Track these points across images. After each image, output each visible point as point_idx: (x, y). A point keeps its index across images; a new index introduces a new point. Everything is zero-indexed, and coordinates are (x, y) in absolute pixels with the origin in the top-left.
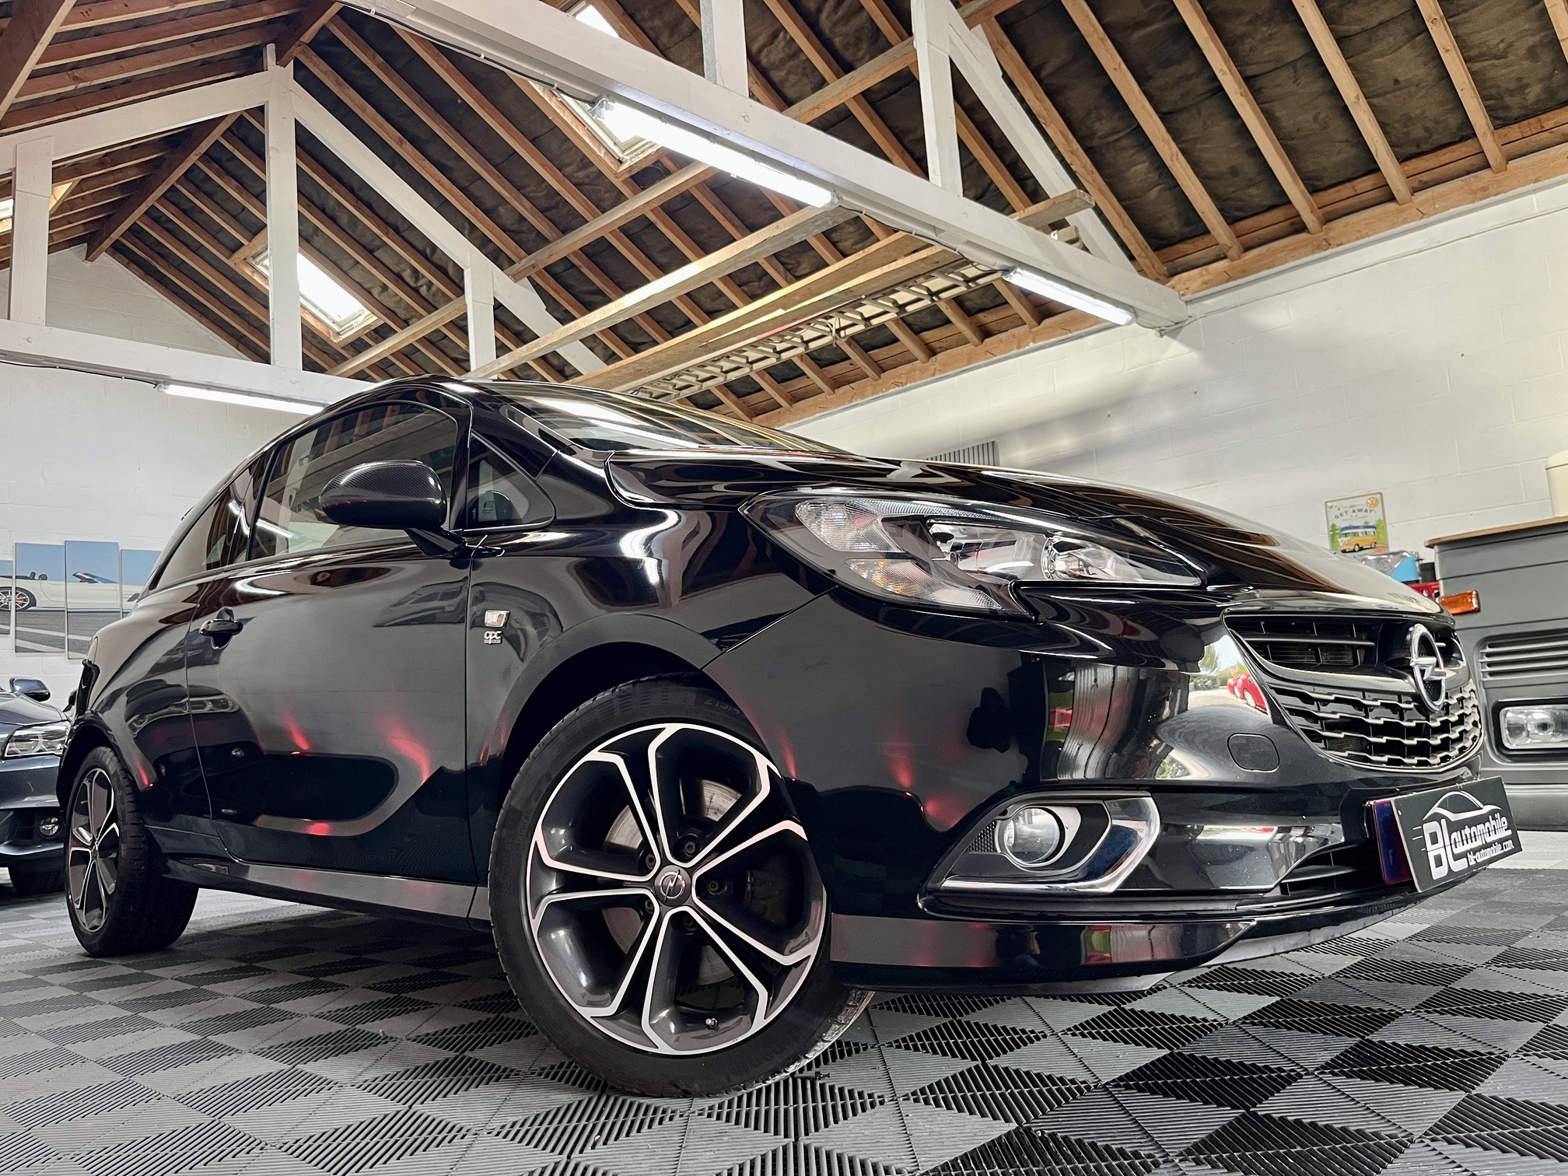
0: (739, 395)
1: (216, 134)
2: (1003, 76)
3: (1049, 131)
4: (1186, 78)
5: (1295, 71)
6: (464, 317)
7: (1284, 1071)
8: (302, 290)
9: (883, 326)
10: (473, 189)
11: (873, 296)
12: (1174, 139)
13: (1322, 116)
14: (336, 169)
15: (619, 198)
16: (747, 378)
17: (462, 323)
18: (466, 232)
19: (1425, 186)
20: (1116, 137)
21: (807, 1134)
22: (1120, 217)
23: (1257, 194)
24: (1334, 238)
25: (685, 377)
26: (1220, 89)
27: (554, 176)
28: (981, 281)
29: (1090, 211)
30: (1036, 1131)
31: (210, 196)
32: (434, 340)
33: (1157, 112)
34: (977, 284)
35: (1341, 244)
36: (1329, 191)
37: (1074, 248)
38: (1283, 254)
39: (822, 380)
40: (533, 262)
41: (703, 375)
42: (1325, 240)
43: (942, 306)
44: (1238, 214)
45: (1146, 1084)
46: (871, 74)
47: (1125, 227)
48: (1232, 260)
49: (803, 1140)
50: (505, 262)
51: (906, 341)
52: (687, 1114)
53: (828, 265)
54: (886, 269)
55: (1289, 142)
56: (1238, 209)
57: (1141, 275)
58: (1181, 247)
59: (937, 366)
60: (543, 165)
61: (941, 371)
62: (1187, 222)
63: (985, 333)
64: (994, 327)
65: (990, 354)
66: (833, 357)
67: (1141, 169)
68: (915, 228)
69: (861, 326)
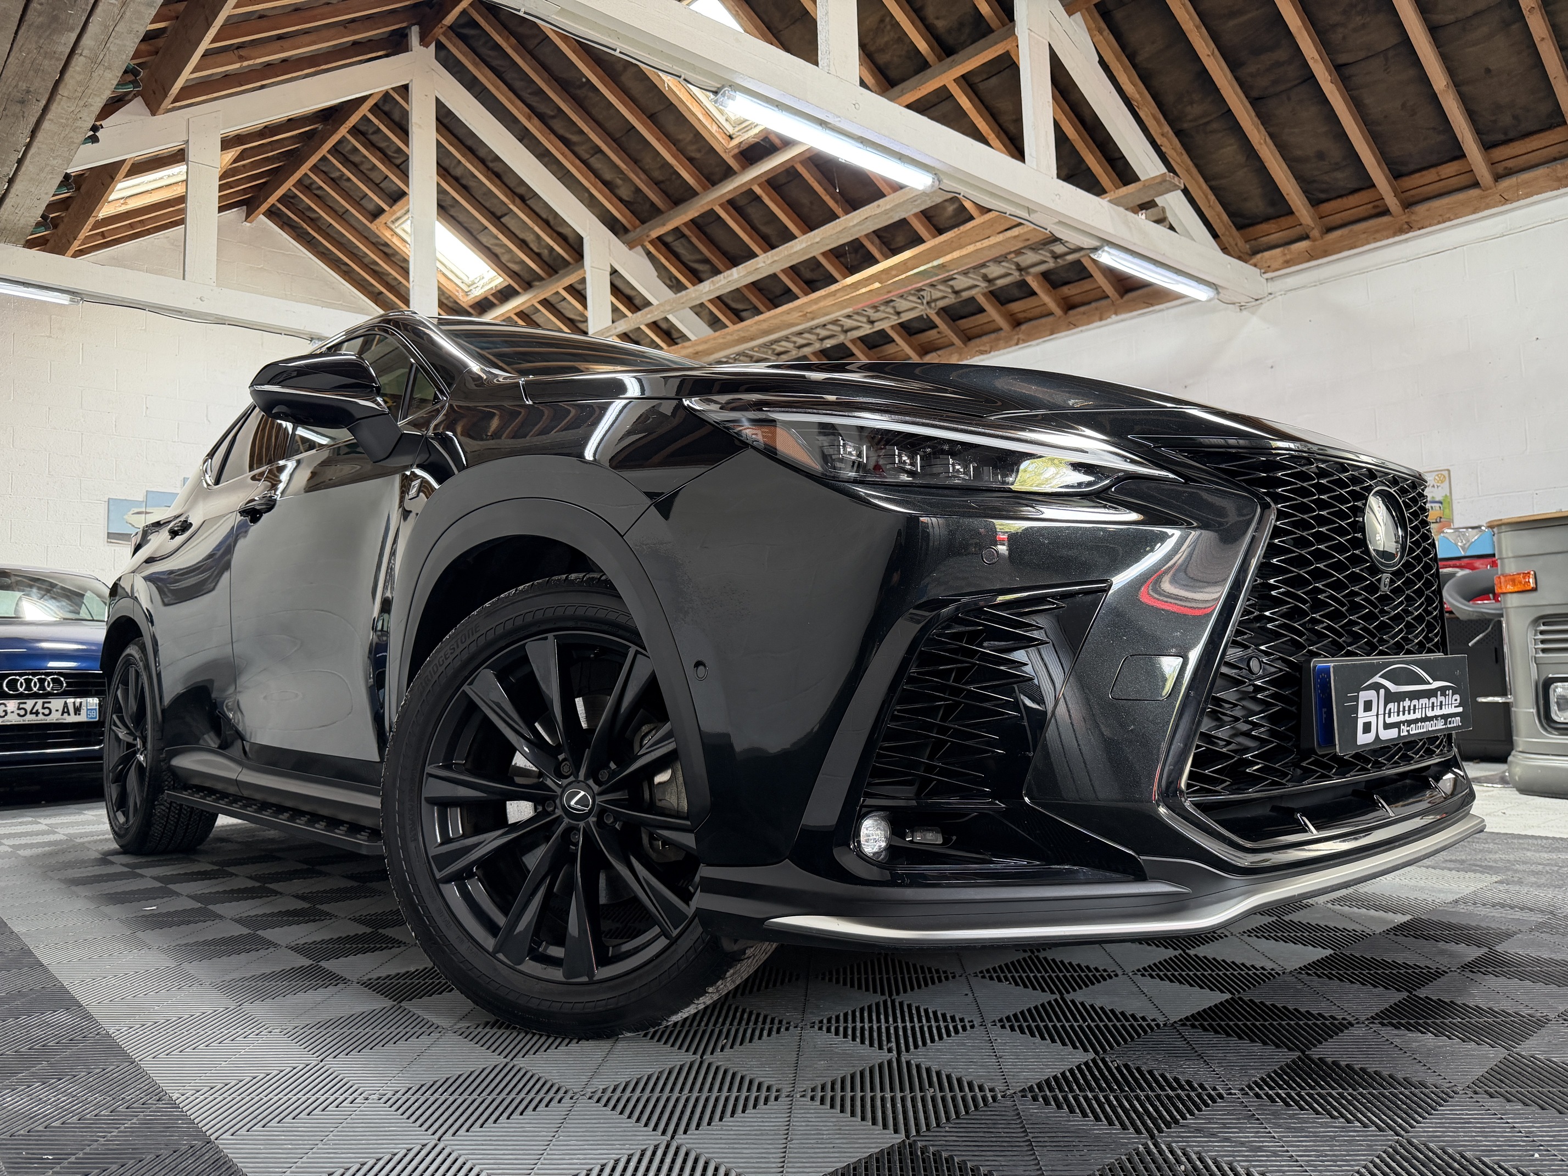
1: (364, 109)
2: (1099, 61)
3: (1142, 114)
4: (1278, 64)
5: (1387, 59)
6: (583, 281)
7: (1337, 1019)
9: (972, 299)
10: (593, 161)
11: (964, 271)
12: (1263, 124)
13: (1411, 103)
15: (728, 173)
16: (841, 345)
17: (579, 287)
18: (587, 202)
19: (1509, 173)
20: (1206, 120)
21: (907, 1051)
22: (1206, 197)
23: (1342, 178)
24: (1414, 221)
25: (783, 343)
26: (1311, 79)
27: (668, 150)
28: (1070, 258)
29: (1179, 193)
31: (357, 167)
32: (553, 303)
33: (1247, 98)
34: (1065, 260)
35: (1422, 228)
36: (1413, 176)
37: (1161, 230)
38: (1365, 235)
39: (911, 346)
40: (647, 232)
41: (800, 341)
42: (1407, 223)
43: (1029, 280)
44: (1323, 196)
45: (1211, 1025)
46: (973, 59)
47: (1210, 205)
48: (1314, 241)
49: (905, 1056)
50: (622, 231)
51: (993, 313)
53: (924, 242)
54: (979, 245)
55: (1377, 129)
56: (1322, 191)
57: (1225, 253)
58: (1264, 227)
59: (1021, 336)
60: (658, 140)
61: (1025, 341)
62: (1273, 204)
63: (1069, 306)
64: (1077, 299)
65: (1073, 325)
66: (923, 326)
67: (1229, 152)
68: (1010, 209)
69: (951, 300)
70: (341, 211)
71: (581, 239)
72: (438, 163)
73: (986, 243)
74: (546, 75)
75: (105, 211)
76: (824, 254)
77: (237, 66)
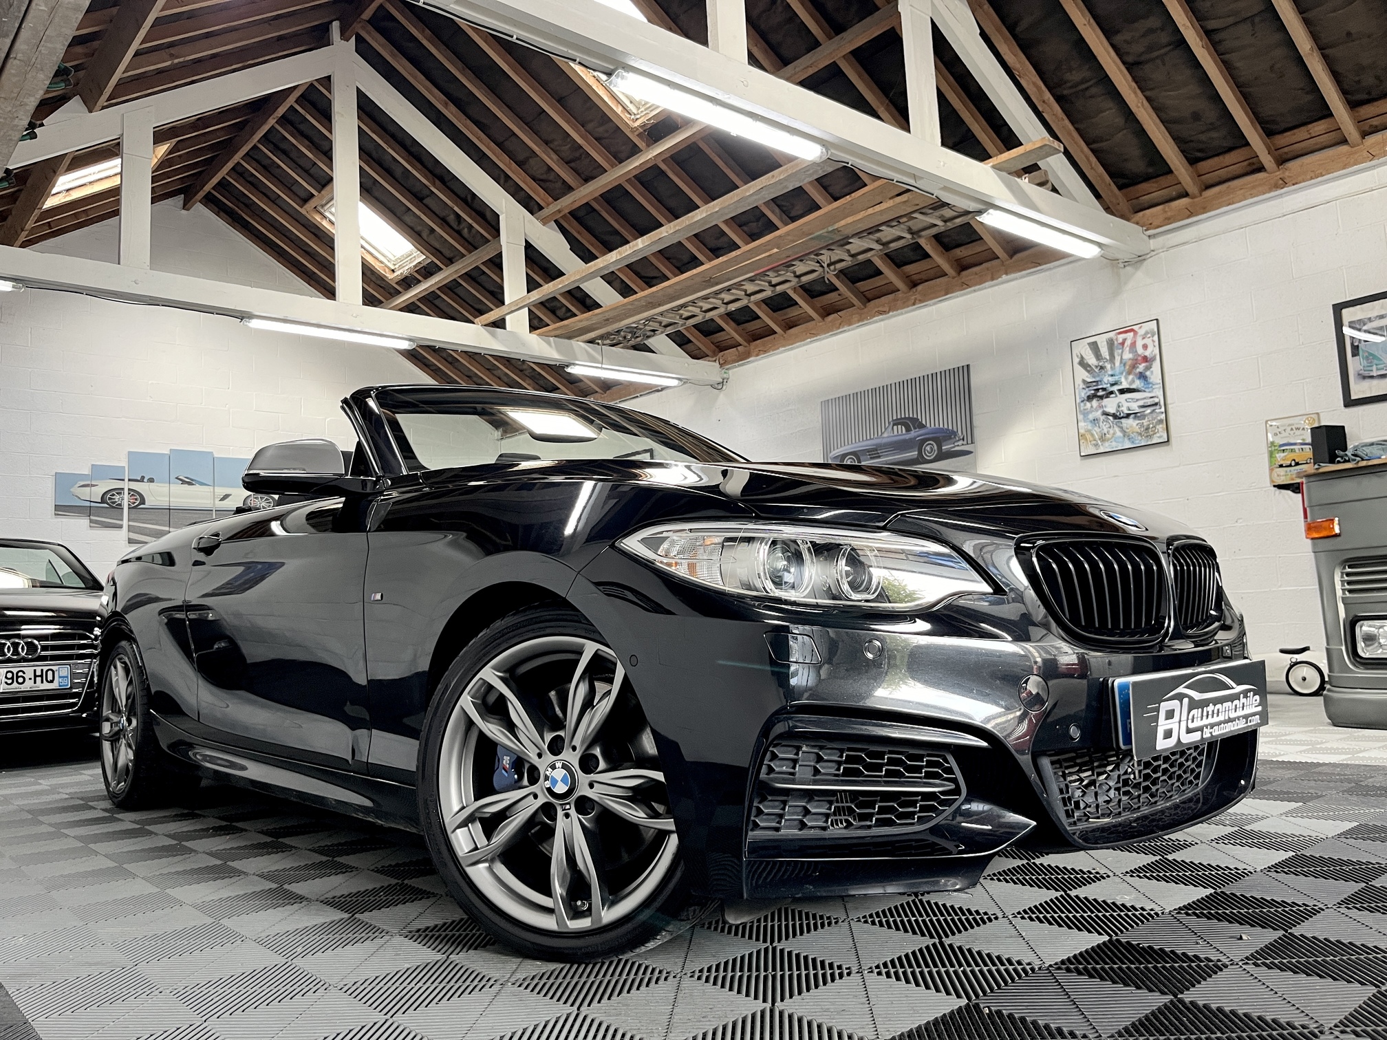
0: (738, 323)
1: (291, 100)
2: (980, 34)
3: (1022, 81)
4: (1151, 31)
5: (1253, 24)
6: (500, 255)
7: (1212, 961)
8: (362, 233)
9: (869, 261)
10: (507, 144)
11: (858, 235)
12: (1140, 88)
13: (1278, 66)
14: (391, 128)
15: (635, 151)
16: (746, 308)
17: (497, 261)
18: (502, 181)
19: (1375, 130)
20: (1084, 86)
21: (782, 1000)
22: (1088, 159)
23: (1217, 137)
24: (1289, 177)
25: (690, 308)
26: (1182, 43)
27: (577, 131)
28: (958, 221)
29: (1061, 154)
30: (984, 1007)
31: (285, 152)
32: (473, 276)
33: (1124, 63)
34: (955, 224)
35: (1297, 183)
36: (1285, 134)
37: (1044, 192)
38: (1242, 191)
39: (813, 308)
40: (559, 207)
41: (706, 306)
42: (1282, 179)
43: (922, 242)
44: (1199, 154)
45: (1085, 969)
46: (861, 34)
47: (1092, 168)
48: (1193, 198)
49: (779, 1005)
50: (536, 207)
51: (889, 274)
52: (679, 976)
53: (821, 208)
54: (870, 211)
55: (1248, 90)
56: (1200, 150)
57: (1108, 213)
58: (1144, 186)
59: (918, 296)
60: (568, 122)
61: (921, 301)
62: (1151, 163)
63: (962, 266)
64: (971, 260)
65: (965, 285)
66: (824, 289)
67: (1109, 115)
68: (897, 177)
69: (849, 262)
70: (273, 197)
71: (498, 216)
72: (360, 148)
73: (878, 208)
74: (460, 64)
75: (50, 203)
76: (726, 222)
77: (169, 63)
